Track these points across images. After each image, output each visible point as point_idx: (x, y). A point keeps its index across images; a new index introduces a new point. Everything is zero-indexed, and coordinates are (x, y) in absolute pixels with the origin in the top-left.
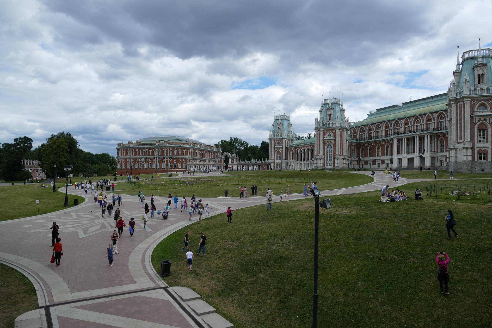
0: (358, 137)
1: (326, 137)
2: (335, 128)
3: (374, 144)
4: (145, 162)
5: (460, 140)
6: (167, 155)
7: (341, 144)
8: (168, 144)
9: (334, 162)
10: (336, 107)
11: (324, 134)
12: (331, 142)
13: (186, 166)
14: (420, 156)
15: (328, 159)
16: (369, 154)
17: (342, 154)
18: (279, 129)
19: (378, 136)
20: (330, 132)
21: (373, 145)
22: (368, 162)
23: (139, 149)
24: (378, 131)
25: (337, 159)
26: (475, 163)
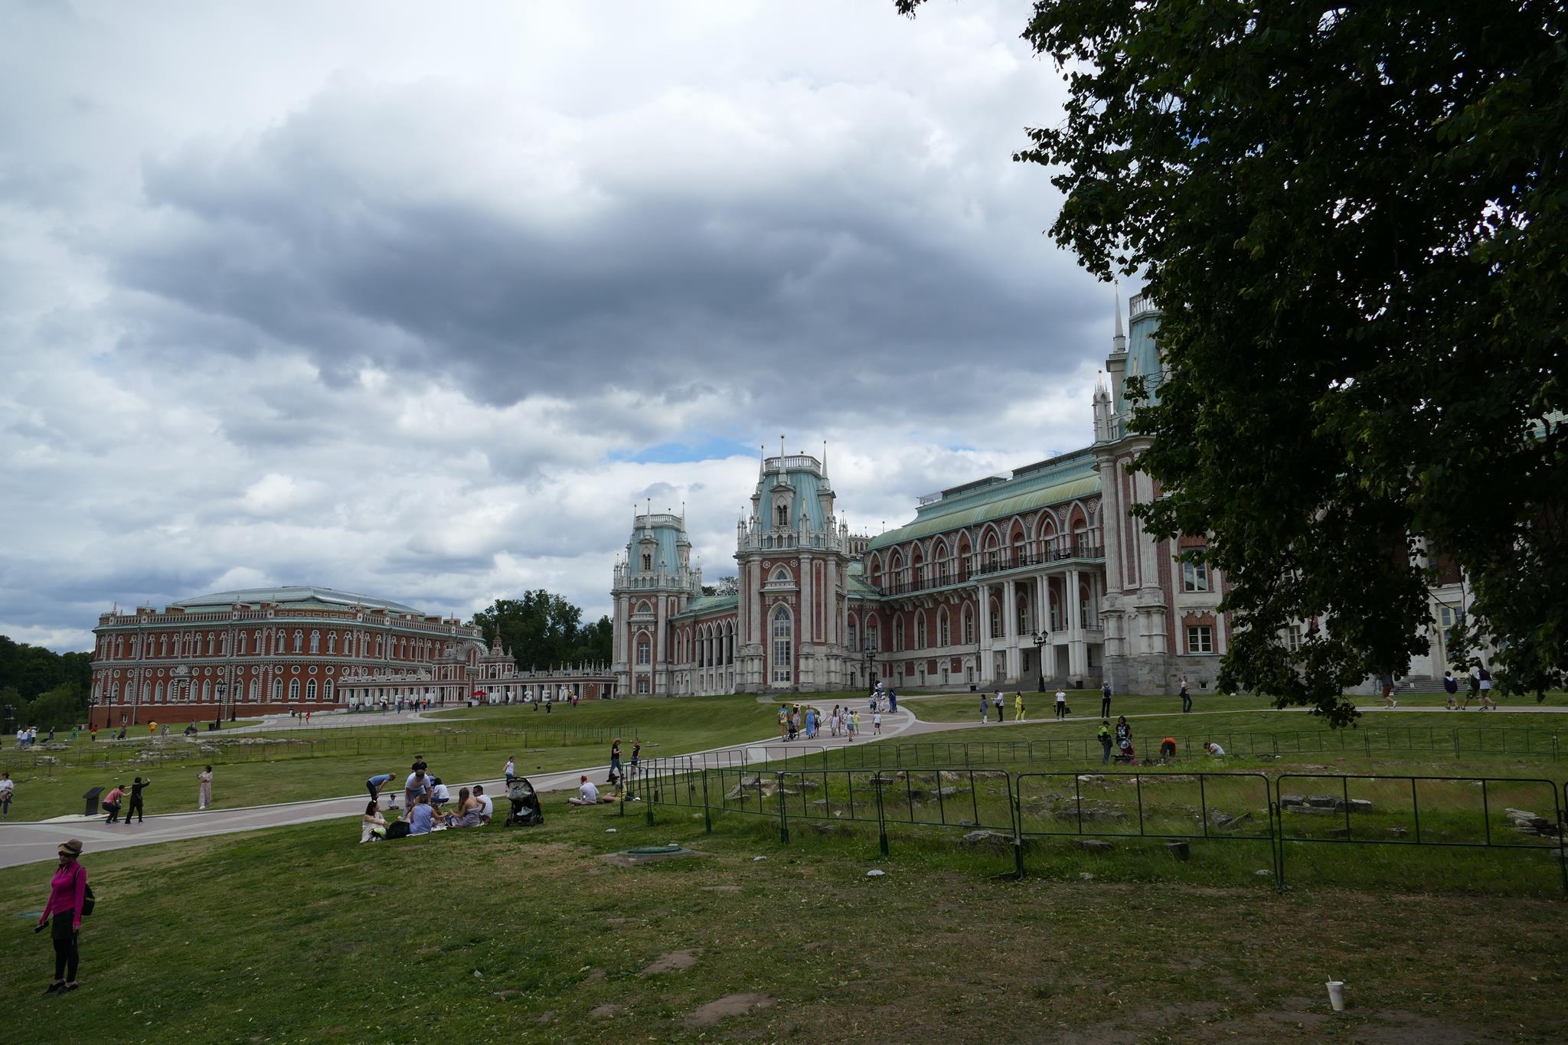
0: (885, 582)
1: (771, 583)
2: (798, 552)
3: (931, 606)
4: (188, 679)
5: (1130, 583)
6: (267, 652)
7: (819, 605)
8: (272, 616)
9: (797, 667)
10: (803, 485)
11: (765, 572)
12: (785, 600)
13: (337, 692)
14: (1037, 641)
15: (777, 658)
16: (916, 639)
17: (823, 640)
18: (647, 558)
19: (940, 578)
20: (781, 565)
21: (926, 607)
22: (916, 667)
23: (170, 635)
24: (941, 561)
25: (807, 658)
26: (1179, 661)
